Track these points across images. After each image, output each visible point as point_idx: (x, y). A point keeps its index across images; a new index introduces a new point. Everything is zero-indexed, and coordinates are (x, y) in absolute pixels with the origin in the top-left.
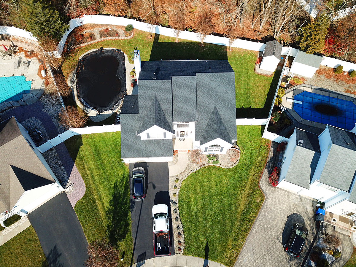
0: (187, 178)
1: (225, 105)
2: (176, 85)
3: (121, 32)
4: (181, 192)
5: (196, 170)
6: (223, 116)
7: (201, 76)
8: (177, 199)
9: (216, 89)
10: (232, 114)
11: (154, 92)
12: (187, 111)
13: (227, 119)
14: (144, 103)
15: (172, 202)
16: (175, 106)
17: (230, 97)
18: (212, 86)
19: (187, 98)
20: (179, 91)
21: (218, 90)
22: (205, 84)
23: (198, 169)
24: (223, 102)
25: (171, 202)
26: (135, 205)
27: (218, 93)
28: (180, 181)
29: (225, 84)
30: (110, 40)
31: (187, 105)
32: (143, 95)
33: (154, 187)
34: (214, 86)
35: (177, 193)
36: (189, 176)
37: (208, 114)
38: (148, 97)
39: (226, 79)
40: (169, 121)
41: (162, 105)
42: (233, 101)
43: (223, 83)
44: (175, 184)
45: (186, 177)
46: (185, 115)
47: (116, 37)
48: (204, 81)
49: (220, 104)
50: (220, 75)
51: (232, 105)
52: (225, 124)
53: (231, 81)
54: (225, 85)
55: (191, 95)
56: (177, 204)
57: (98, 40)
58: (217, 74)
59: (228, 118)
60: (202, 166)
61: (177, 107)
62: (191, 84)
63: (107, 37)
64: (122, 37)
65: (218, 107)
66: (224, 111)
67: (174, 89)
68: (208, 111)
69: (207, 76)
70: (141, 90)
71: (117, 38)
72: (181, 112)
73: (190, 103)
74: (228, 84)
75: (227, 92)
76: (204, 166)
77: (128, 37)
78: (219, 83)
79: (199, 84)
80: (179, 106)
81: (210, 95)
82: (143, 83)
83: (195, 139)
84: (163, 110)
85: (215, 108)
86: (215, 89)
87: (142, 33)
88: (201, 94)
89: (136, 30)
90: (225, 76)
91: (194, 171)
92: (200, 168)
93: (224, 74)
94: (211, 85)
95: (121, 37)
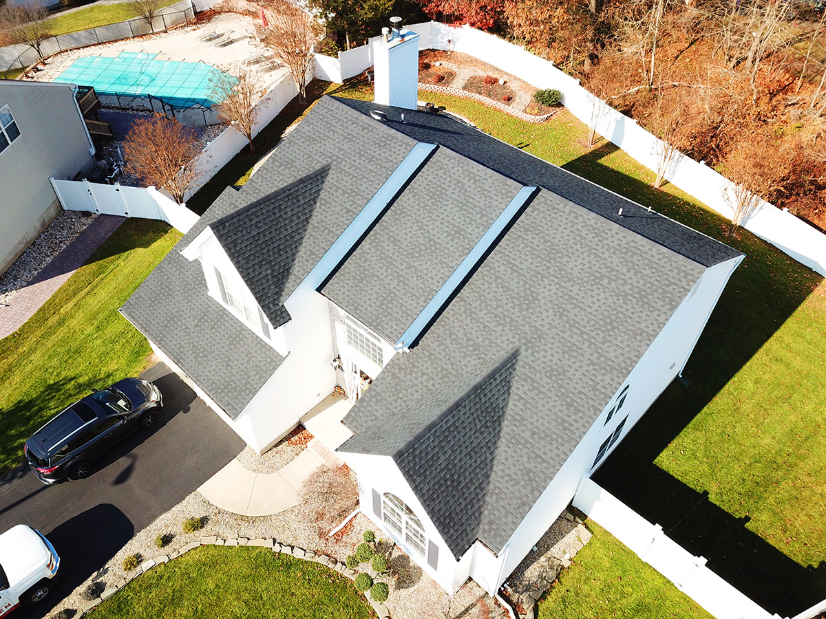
0: (231, 547)
1: (564, 371)
2: (430, 178)
3: (524, 98)
4: (160, 575)
5: (287, 550)
6: (519, 405)
7: (554, 208)
8: (121, 584)
9: (577, 287)
10: (565, 429)
11: (336, 153)
12: (392, 286)
13: (528, 434)
14: (283, 167)
15: (99, 575)
16: (371, 244)
17: (611, 355)
18: (568, 269)
19: (430, 240)
20: (422, 205)
21: (581, 294)
22: (546, 241)
23: (298, 554)
24: (564, 352)
25: (95, 574)
26: (21, 477)
27: (569, 307)
28: (203, 537)
29: (627, 288)
30: (479, 102)
31: (411, 267)
32: (300, 142)
33: (123, 477)
34: (575, 272)
35: (145, 566)
36: (247, 548)
37: (468, 359)
38: (309, 157)
39: (648, 271)
40: (297, 269)
41: (322, 205)
42: (609, 375)
43: (621, 282)
44: (178, 530)
45: (234, 543)
46: (375, 295)
47: (499, 104)
48: (551, 232)
49: (543, 353)
50: (633, 244)
51: (595, 389)
52: (502, 444)
53: (665, 291)
54: (628, 294)
55: (452, 240)
56: (98, 601)
57: (453, 89)
58: (621, 235)
59: (534, 433)
60: (322, 560)
61: (373, 250)
62: (481, 204)
63: (480, 93)
64: (513, 110)
65: (531, 358)
66: (541, 392)
67: (413, 188)
68: (476, 347)
69: (576, 218)
70: (308, 126)
71: (501, 105)
72: (374, 276)
73: (424, 266)
74: (642, 297)
75: (614, 328)
76: (331, 566)
77: (529, 116)
78: (604, 271)
79: (526, 230)
80: (382, 253)
81: (533, 292)
82: (330, 110)
83: (348, 415)
84: (313, 221)
85: (515, 356)
86: (568, 285)
87: (574, 126)
88: (503, 268)
89: (568, 113)
90: (655, 259)
91: (277, 548)
92: (308, 557)
93: (654, 252)
94: (566, 259)
95: (510, 108)
